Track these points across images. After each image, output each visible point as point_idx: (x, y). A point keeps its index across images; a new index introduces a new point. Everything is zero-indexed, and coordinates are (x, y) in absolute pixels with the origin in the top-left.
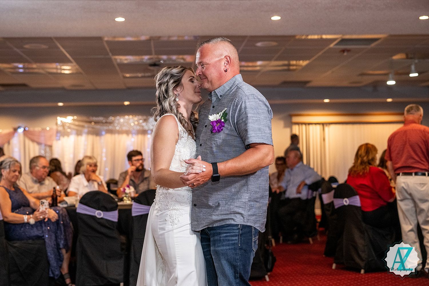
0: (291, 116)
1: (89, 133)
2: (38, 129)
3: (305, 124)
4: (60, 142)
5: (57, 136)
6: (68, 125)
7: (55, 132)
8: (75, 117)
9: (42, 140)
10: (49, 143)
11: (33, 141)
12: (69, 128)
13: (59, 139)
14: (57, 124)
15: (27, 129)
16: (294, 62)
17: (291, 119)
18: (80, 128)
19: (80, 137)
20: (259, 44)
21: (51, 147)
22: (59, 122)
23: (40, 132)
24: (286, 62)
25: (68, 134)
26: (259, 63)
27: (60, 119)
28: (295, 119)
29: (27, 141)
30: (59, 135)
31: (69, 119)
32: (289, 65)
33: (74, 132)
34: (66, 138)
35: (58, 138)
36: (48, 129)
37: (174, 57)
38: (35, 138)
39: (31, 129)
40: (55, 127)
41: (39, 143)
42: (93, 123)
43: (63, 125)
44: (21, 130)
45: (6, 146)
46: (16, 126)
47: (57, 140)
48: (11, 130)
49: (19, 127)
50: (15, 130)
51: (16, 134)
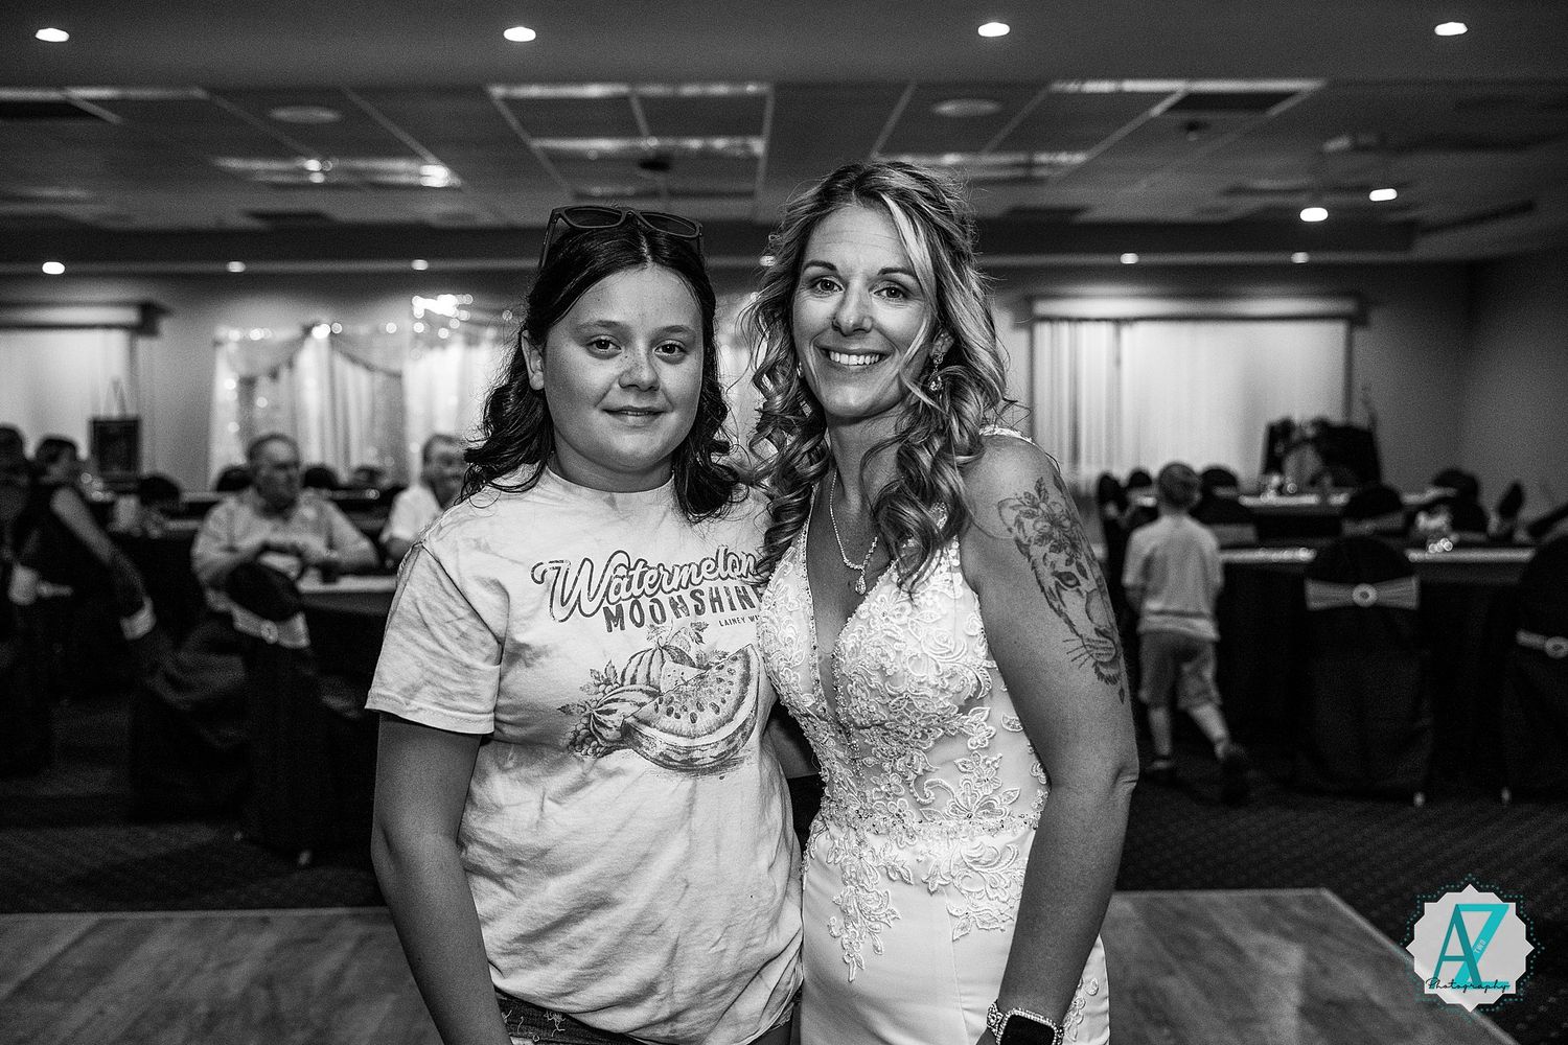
0: (1030, 300)
2: (363, 329)
3: (1069, 320)
4: (422, 365)
5: (413, 349)
6: (443, 319)
7: (408, 338)
9: (376, 358)
10: (394, 367)
11: (354, 360)
12: (446, 327)
13: (421, 357)
14: (412, 315)
15: (338, 328)
16: (1043, 158)
17: (1031, 307)
18: (473, 329)
19: (474, 351)
20: (948, 108)
21: (397, 376)
22: (418, 312)
23: (369, 337)
24: (1021, 158)
25: (443, 344)
26: (950, 159)
27: (421, 304)
28: (1043, 308)
29: (341, 364)
30: (418, 346)
31: (446, 304)
32: (1030, 165)
33: (460, 338)
34: (437, 352)
35: (418, 352)
36: (391, 328)
37: (720, 143)
38: (360, 354)
39: (350, 330)
40: (407, 324)
41: (369, 367)
43: (429, 318)
44: (321, 333)
45: (284, 374)
46: (309, 319)
47: (415, 359)
48: (296, 331)
49: (318, 324)
50: (307, 330)
51: (309, 343)
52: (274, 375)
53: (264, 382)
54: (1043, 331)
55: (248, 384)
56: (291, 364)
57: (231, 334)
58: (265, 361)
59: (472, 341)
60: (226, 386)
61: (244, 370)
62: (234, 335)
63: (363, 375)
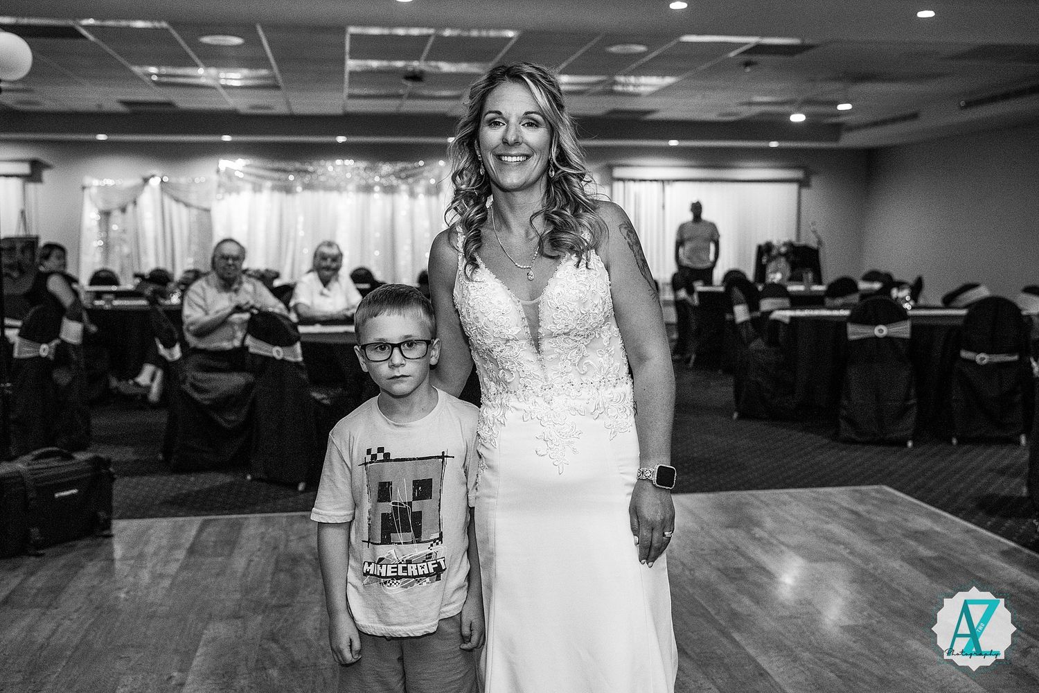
0: (610, 168)
1: (274, 188)
2: (183, 180)
3: (634, 180)
4: (224, 204)
5: (218, 193)
6: (237, 174)
7: (215, 185)
8: (250, 161)
9: (193, 199)
10: (205, 205)
11: (177, 200)
12: (240, 179)
13: (223, 199)
14: (218, 171)
15: (166, 179)
17: (611, 172)
18: (259, 181)
19: (258, 195)
21: (207, 211)
22: (222, 169)
23: (187, 185)
25: (238, 190)
27: (225, 163)
28: (618, 173)
29: (167, 200)
30: (222, 190)
31: (237, 165)
33: (249, 186)
34: (234, 195)
35: (221, 196)
36: (202, 178)
38: (181, 196)
39: (174, 180)
40: (214, 177)
41: (187, 205)
43: (229, 174)
44: (155, 182)
45: (130, 208)
46: (148, 173)
47: (219, 200)
48: (139, 181)
49: (153, 176)
50: (146, 180)
51: (147, 189)
52: (123, 210)
53: (116, 214)
54: (618, 186)
55: (106, 214)
56: (135, 203)
57: (93, 182)
58: (116, 201)
59: (257, 189)
60: (91, 217)
61: (102, 206)
62: (96, 182)
63: (184, 210)
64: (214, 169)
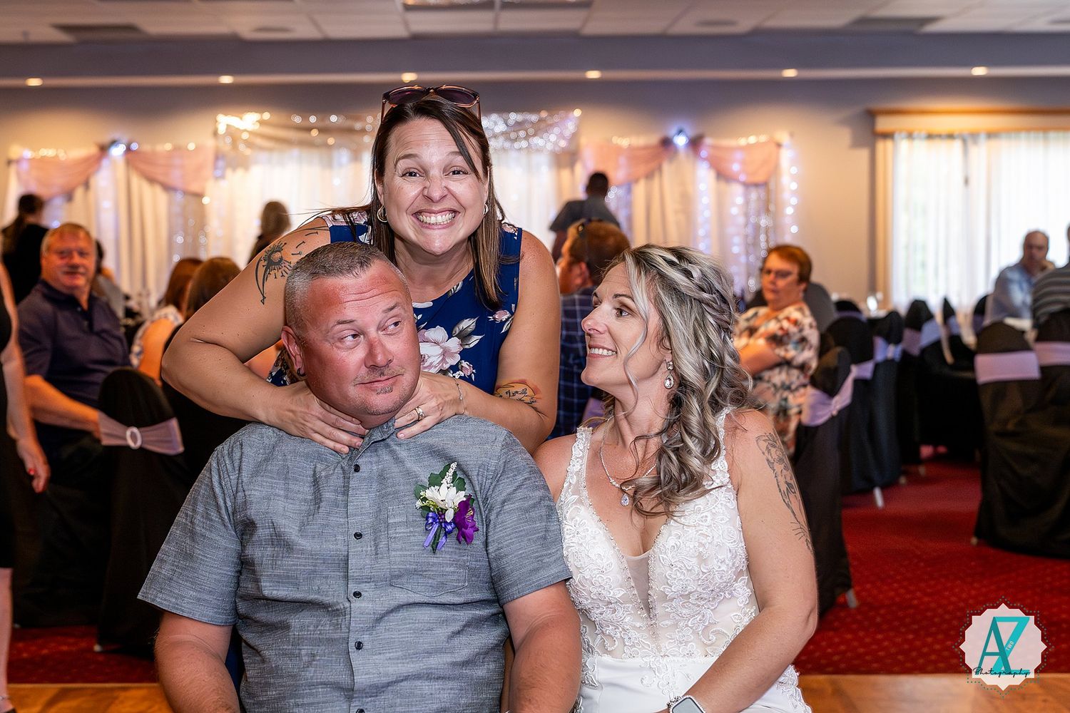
0: (871, 115)
1: (303, 159)
4: (223, 184)
5: (215, 168)
6: (245, 136)
7: (210, 156)
8: (267, 116)
9: (175, 178)
10: (194, 187)
11: (152, 180)
12: (249, 144)
13: (223, 177)
14: (215, 133)
15: (134, 146)
17: (873, 124)
19: (279, 170)
21: (198, 196)
22: (222, 129)
23: (170, 155)
25: (246, 164)
27: (225, 121)
28: (883, 124)
29: (136, 181)
30: (221, 163)
31: (248, 121)
33: (263, 156)
34: (240, 172)
35: (219, 173)
36: (191, 146)
38: (158, 172)
39: (147, 148)
40: (210, 143)
41: (167, 188)
42: (315, 133)
43: (233, 133)
44: (118, 151)
45: (79, 193)
46: (106, 138)
47: (217, 178)
48: (93, 150)
49: (114, 143)
50: (104, 149)
51: (105, 163)
52: (69, 196)
53: (58, 202)
54: (885, 148)
56: (87, 185)
57: (24, 153)
58: (59, 181)
59: (277, 160)
62: (27, 153)
63: (162, 197)
64: (210, 130)
